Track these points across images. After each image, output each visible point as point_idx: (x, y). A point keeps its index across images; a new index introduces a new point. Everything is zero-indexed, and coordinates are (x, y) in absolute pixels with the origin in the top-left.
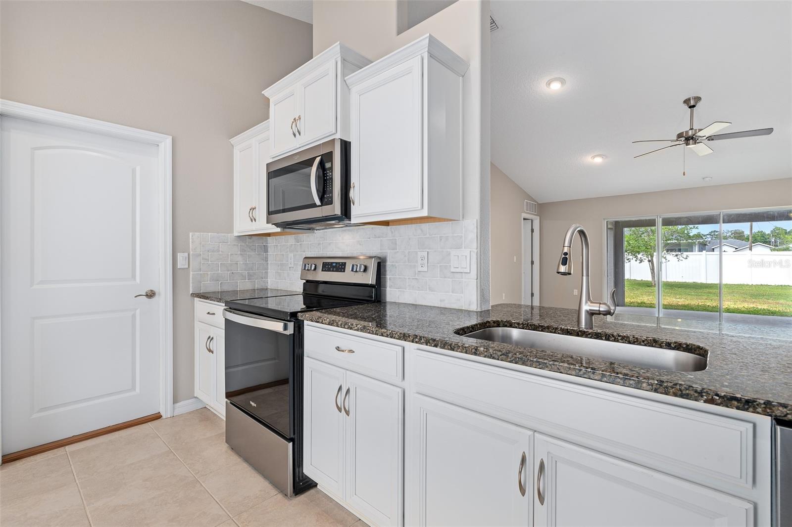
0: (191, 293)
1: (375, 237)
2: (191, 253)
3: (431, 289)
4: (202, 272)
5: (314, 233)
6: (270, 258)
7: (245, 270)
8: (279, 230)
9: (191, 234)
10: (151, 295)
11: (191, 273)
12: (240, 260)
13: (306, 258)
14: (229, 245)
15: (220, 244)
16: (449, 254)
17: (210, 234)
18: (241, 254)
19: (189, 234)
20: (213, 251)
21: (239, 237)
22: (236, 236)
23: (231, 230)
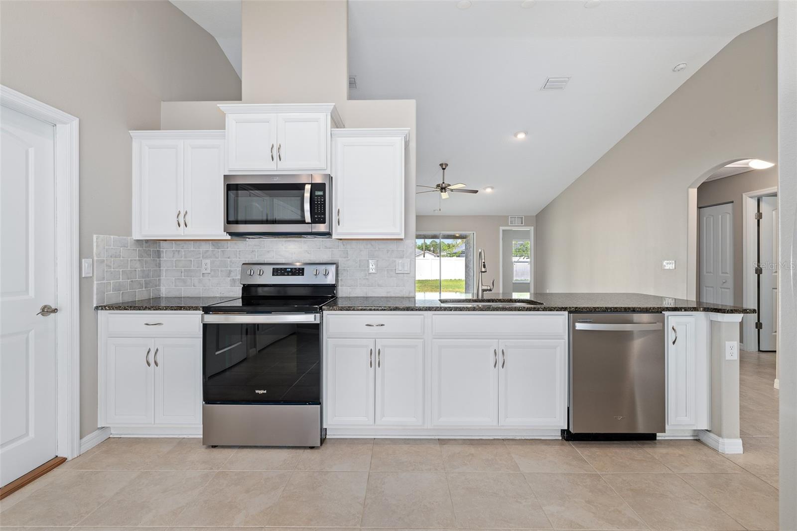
0: (95, 306)
1: (326, 248)
2: (95, 258)
3: (379, 286)
4: (105, 281)
5: (245, 241)
6: (163, 264)
7: (143, 278)
8: (229, 237)
9: (95, 237)
10: (47, 311)
11: (95, 282)
12: (138, 265)
13: (243, 264)
14: (129, 249)
15: (121, 248)
16: (395, 261)
17: (112, 237)
18: (139, 260)
19: (93, 237)
20: (116, 257)
21: (139, 241)
22: (135, 240)
23: (129, 233)
